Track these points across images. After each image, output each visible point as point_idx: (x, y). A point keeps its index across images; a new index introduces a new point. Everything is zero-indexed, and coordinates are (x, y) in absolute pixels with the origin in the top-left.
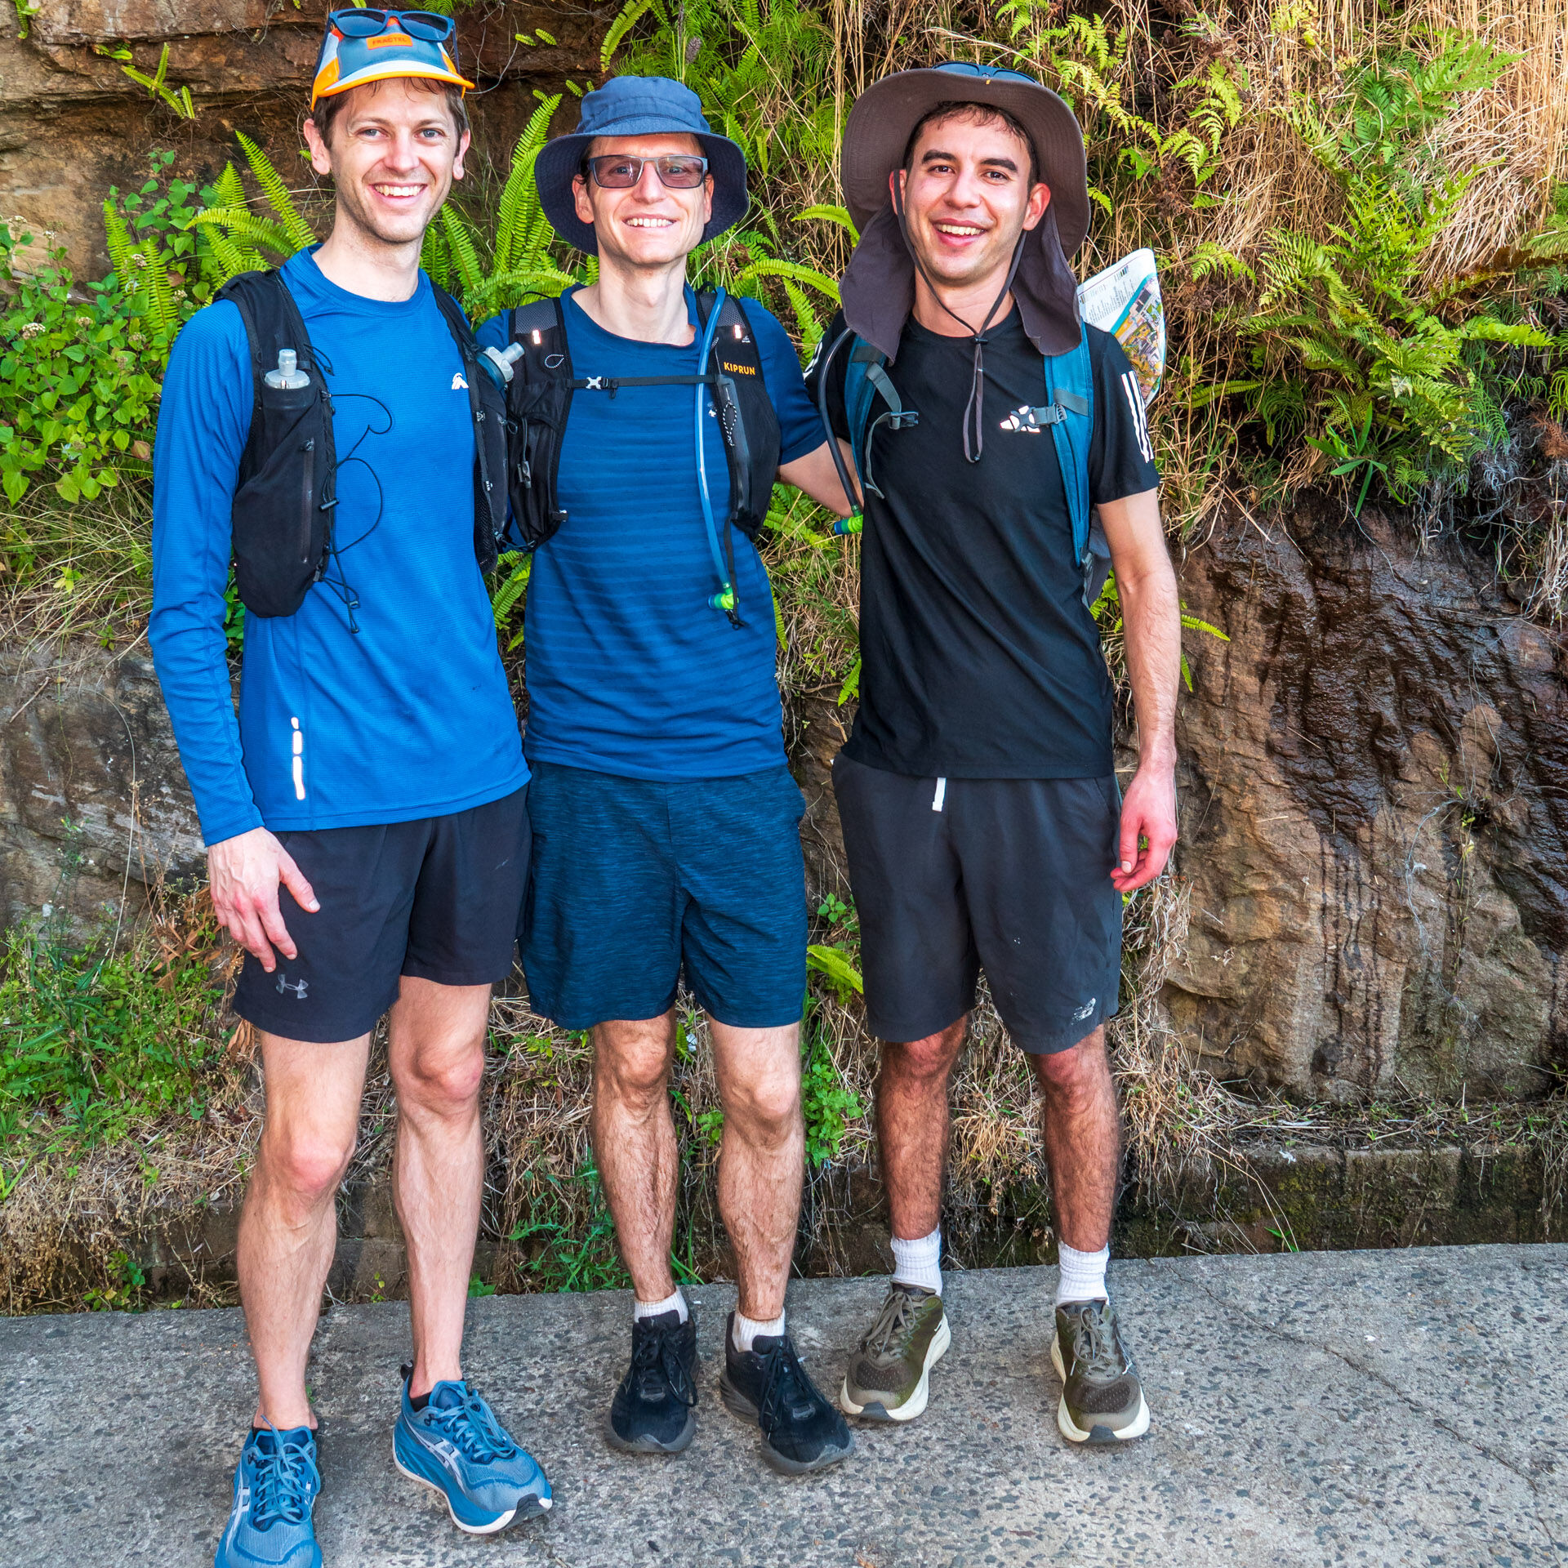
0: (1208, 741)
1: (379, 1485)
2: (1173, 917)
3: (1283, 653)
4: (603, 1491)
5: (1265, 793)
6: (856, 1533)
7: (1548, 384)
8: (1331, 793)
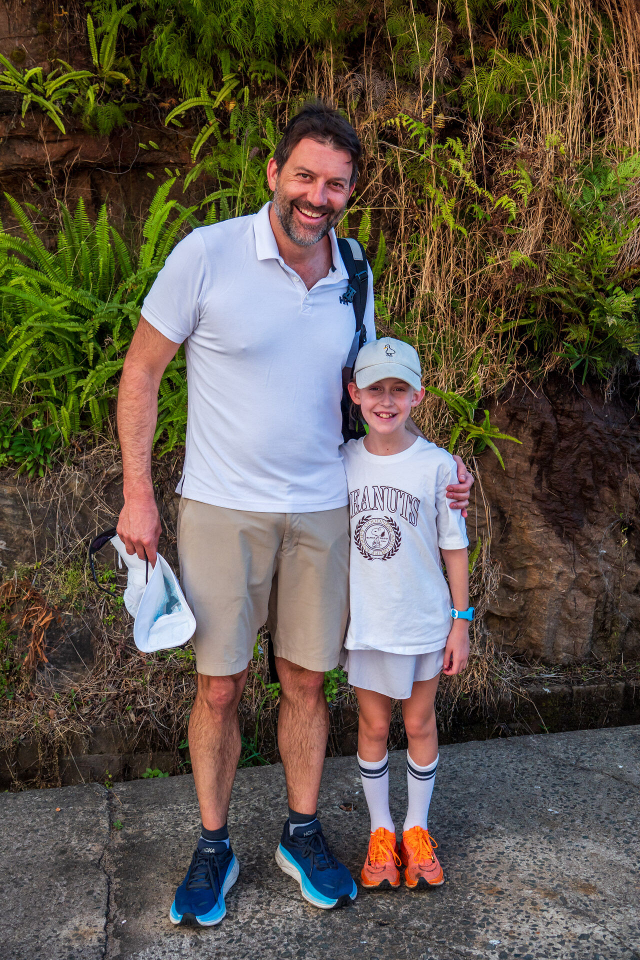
0: (506, 495)
2: (491, 579)
3: (541, 451)
5: (532, 519)
8: (564, 518)
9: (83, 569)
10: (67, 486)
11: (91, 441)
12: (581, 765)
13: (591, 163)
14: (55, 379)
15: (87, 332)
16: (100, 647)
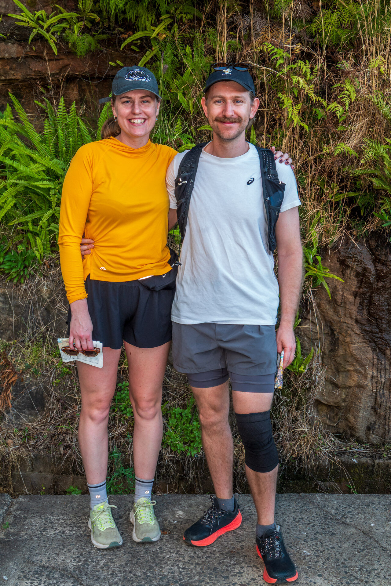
0: (335, 318)
1: (27, 556)
2: (320, 377)
3: (362, 288)
4: (102, 563)
5: (354, 336)
8: (377, 338)
9: (42, 347)
10: (39, 290)
12: (344, 520)
14: (32, 220)
15: (55, 188)
16: (49, 401)
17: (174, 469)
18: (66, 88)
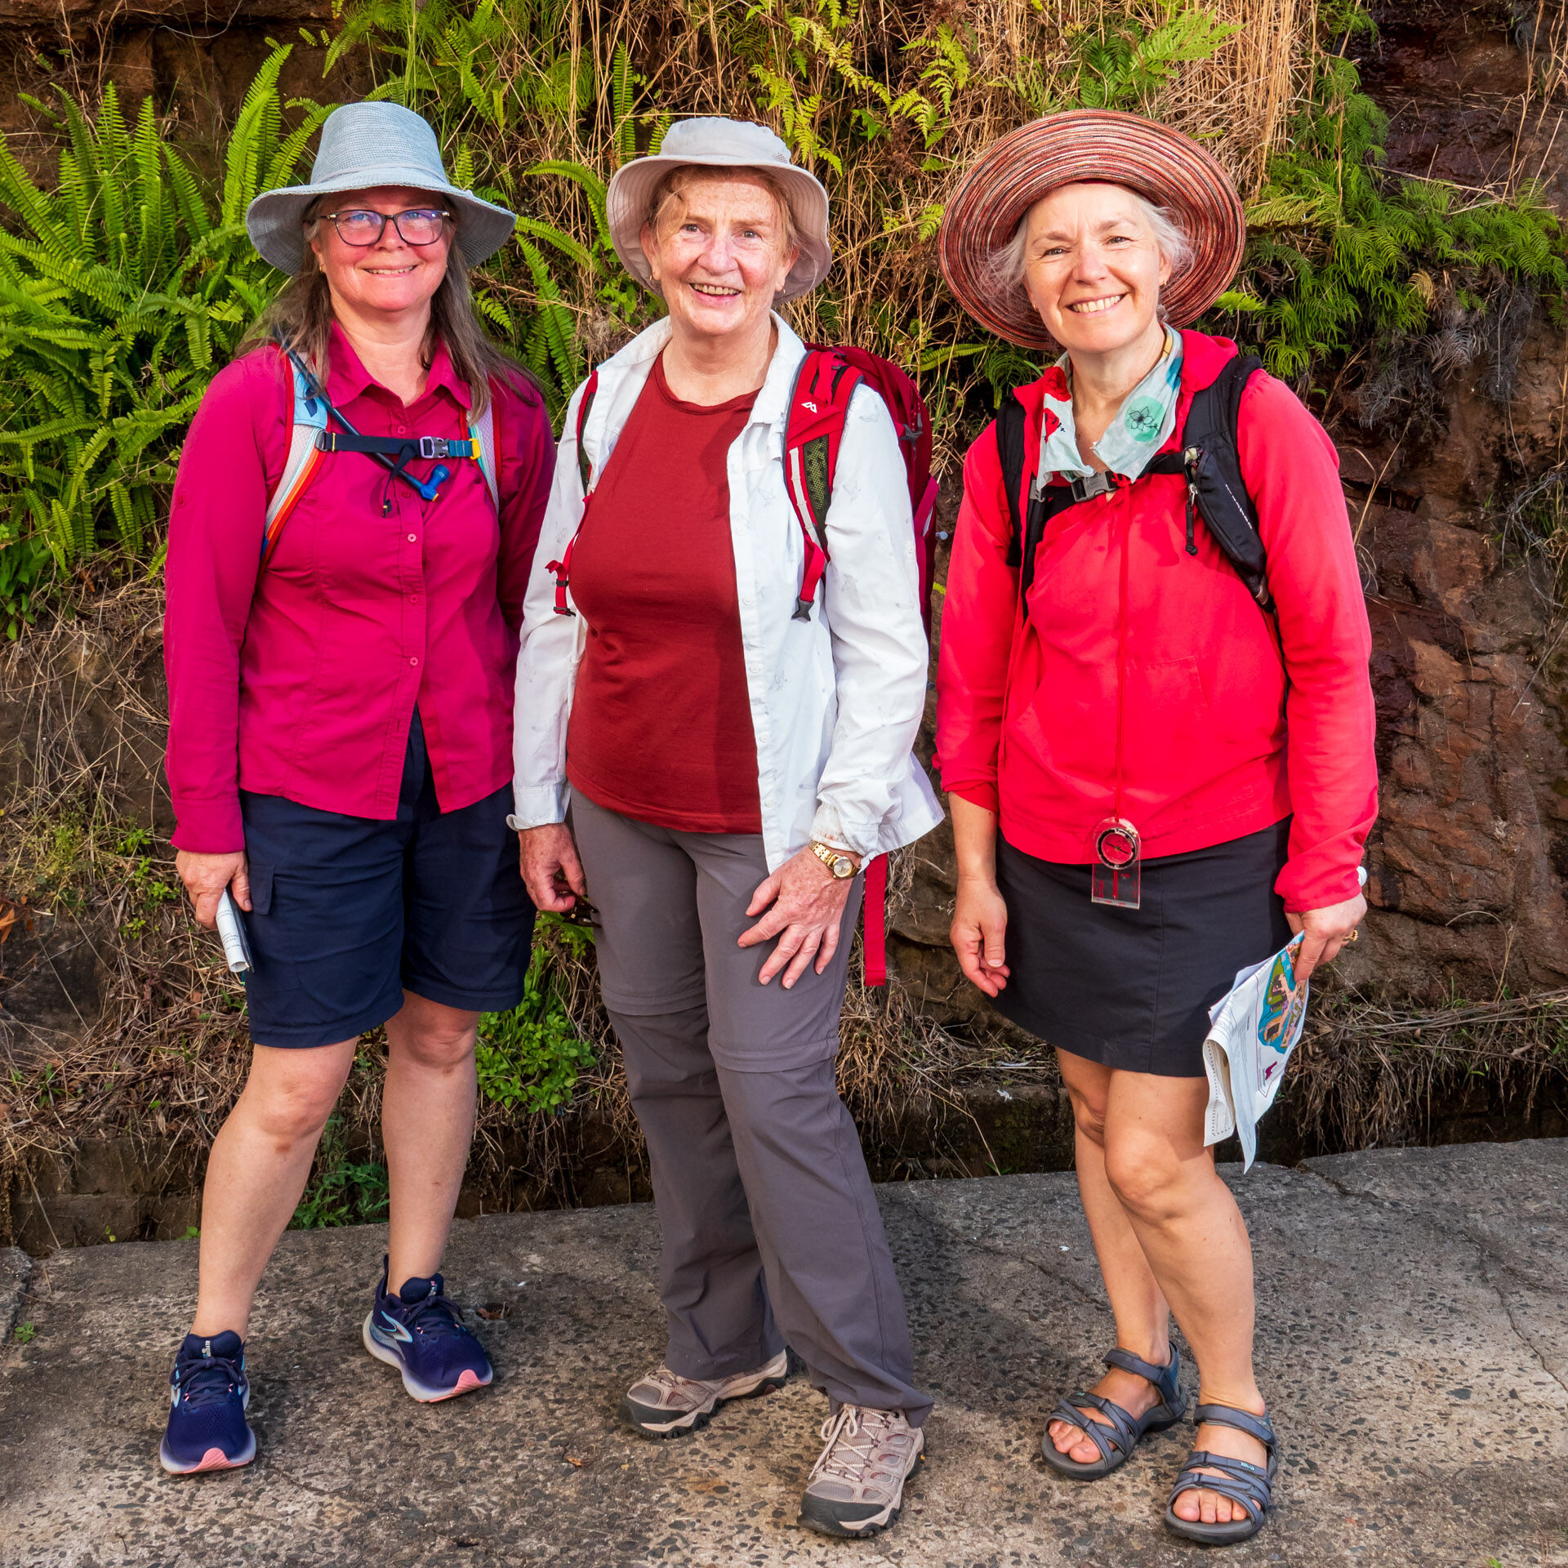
2: (899, 868)
6: (568, 1435)
7: (1262, 353)
9: (85, 827)
10: (65, 659)
11: (118, 570)
12: (988, 1243)
13: (1101, 28)
14: (35, 445)
15: (104, 352)
16: (112, 983)
17: (497, 1155)
18: (114, 56)
